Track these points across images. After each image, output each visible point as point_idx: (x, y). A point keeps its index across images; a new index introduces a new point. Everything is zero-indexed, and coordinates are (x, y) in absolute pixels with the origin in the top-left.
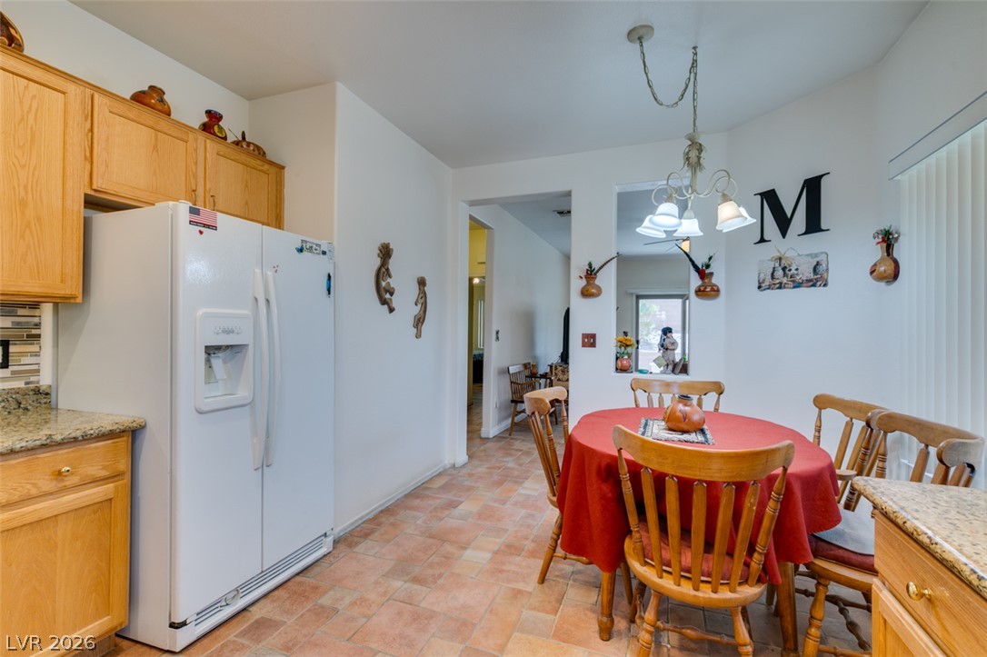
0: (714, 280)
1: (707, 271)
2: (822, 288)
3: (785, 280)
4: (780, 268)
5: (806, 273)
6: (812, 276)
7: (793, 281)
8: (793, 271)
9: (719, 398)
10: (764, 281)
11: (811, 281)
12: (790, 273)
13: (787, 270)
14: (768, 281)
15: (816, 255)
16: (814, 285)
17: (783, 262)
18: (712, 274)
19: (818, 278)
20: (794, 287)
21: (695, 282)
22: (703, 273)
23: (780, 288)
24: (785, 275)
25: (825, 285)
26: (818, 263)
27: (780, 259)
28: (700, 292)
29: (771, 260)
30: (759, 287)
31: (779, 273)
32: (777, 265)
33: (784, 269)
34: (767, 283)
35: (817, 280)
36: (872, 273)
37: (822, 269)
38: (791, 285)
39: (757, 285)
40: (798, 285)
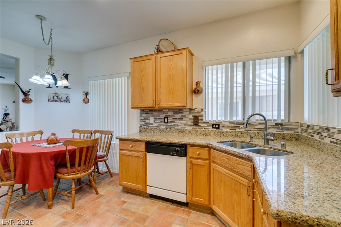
0: (30, 97)
1: (28, 93)
2: (69, 103)
3: (57, 100)
4: (56, 96)
5: (64, 98)
6: (66, 99)
7: (60, 100)
8: (60, 98)
9: (41, 136)
10: (50, 99)
11: (65, 101)
12: (59, 98)
13: (58, 97)
14: (52, 99)
15: (67, 94)
16: (66, 102)
17: (57, 95)
18: (29, 95)
19: (67, 100)
20: (60, 102)
21: (22, 97)
22: (26, 94)
23: (56, 102)
24: (57, 98)
25: (70, 102)
26: (68, 96)
27: (56, 94)
28: (24, 101)
29: (53, 93)
30: (48, 101)
31: (56, 98)
32: (55, 95)
33: (57, 97)
34: (51, 100)
35: (67, 101)
36: (83, 101)
37: (68, 98)
38: (60, 101)
39: (48, 100)
40: (62, 102)
